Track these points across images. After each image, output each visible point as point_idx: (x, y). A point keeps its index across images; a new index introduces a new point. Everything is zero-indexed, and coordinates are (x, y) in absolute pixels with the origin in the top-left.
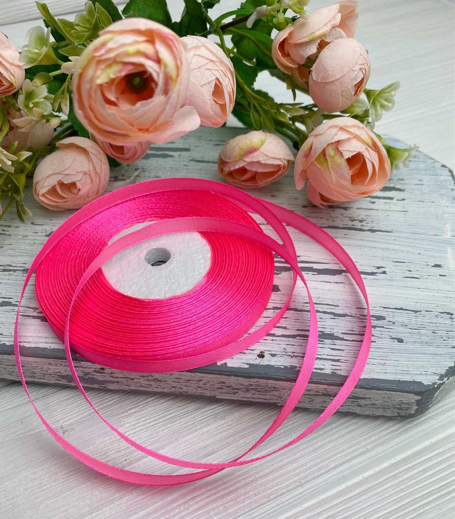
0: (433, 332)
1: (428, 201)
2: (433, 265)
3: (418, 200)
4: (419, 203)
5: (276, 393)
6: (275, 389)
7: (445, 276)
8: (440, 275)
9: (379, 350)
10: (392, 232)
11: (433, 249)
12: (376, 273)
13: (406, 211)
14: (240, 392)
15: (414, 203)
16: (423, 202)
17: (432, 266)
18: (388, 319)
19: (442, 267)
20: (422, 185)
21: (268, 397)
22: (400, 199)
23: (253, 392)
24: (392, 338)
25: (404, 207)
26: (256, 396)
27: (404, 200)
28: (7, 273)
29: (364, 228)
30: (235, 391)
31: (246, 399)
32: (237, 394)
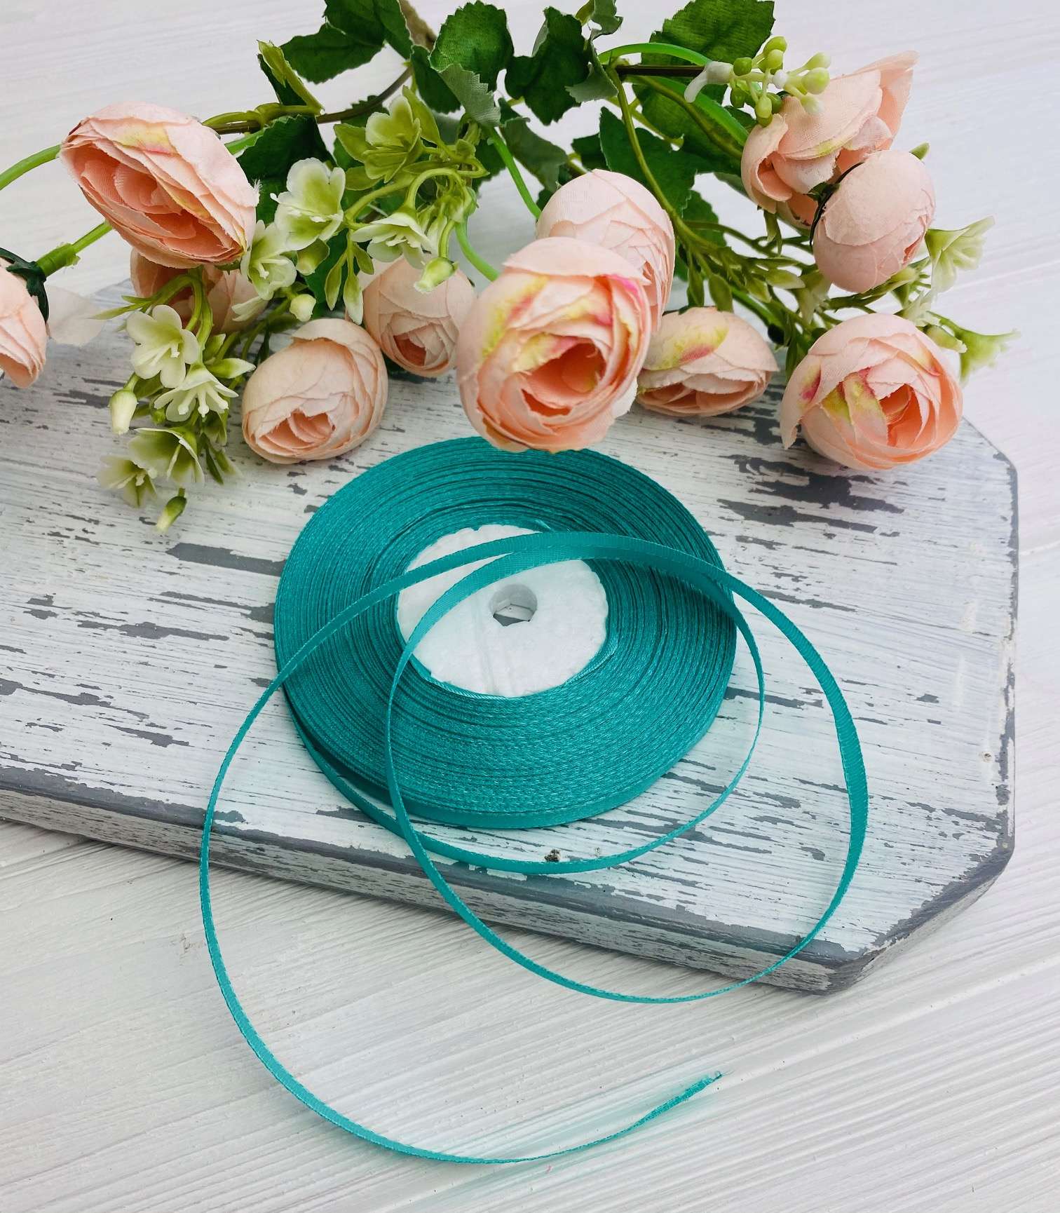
0: (886, 845)
1: (946, 542)
2: (921, 695)
3: (926, 537)
4: (925, 545)
5: (574, 926)
6: (572, 920)
7: (939, 723)
8: (929, 721)
9: (773, 870)
10: (853, 610)
11: (929, 658)
12: (803, 703)
13: (896, 564)
14: (509, 915)
15: (914, 543)
16: (935, 543)
17: (919, 699)
18: (804, 807)
19: (937, 702)
20: (943, 500)
21: (560, 929)
22: (889, 533)
23: (535, 919)
24: (803, 849)
25: (891, 554)
26: (537, 924)
27: (895, 534)
28: (91, 630)
29: (799, 596)
30: (501, 912)
31: (521, 926)
32: (504, 917)
